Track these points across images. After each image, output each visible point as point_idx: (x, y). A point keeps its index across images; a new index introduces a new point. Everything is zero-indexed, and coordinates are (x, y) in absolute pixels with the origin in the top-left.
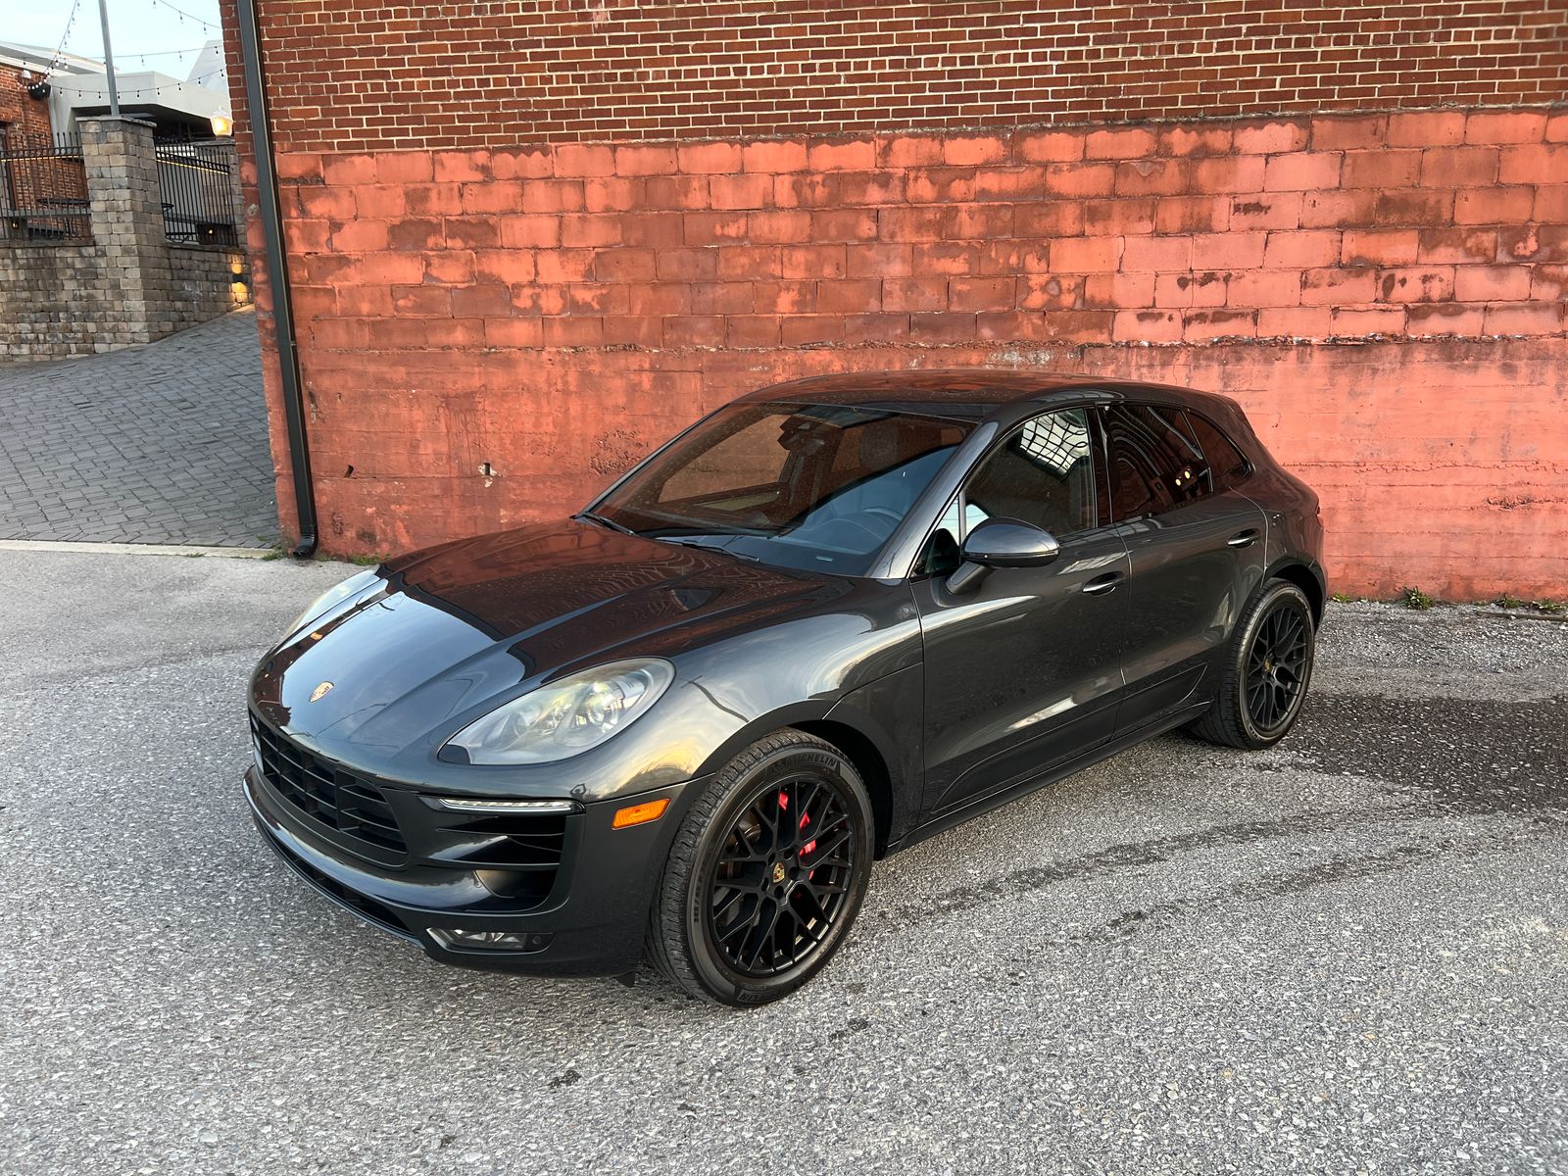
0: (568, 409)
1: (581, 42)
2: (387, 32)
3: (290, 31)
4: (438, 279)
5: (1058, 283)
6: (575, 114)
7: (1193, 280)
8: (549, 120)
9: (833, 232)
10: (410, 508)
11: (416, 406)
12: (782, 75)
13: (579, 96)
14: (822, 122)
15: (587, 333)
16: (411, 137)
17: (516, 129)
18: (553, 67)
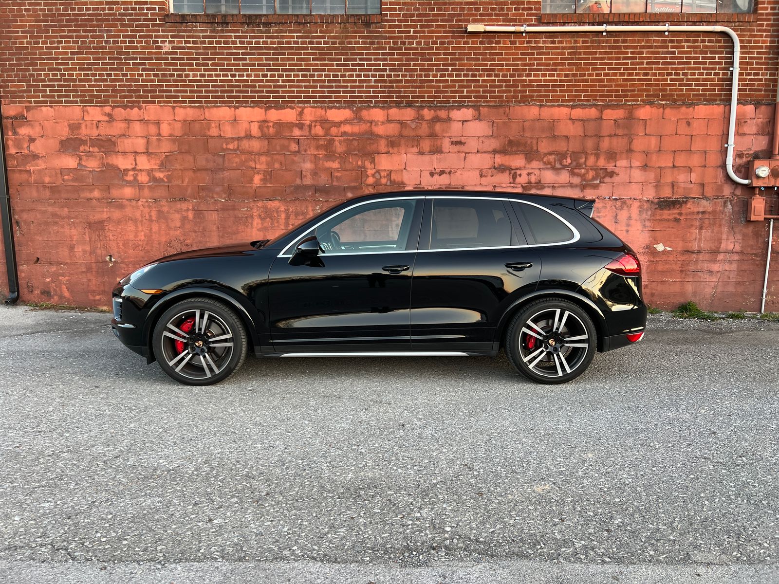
0: (151, 228)
1: (157, 59)
2: (60, 50)
3: (11, 48)
4: (85, 166)
5: (380, 174)
6: (155, 91)
7: (436, 173)
8: (142, 94)
9: (278, 148)
10: (70, 278)
11: (73, 228)
12: (253, 78)
13: (157, 83)
14: (271, 99)
15: (161, 192)
16: (72, 99)
17: (125, 97)
18: (143, 70)
